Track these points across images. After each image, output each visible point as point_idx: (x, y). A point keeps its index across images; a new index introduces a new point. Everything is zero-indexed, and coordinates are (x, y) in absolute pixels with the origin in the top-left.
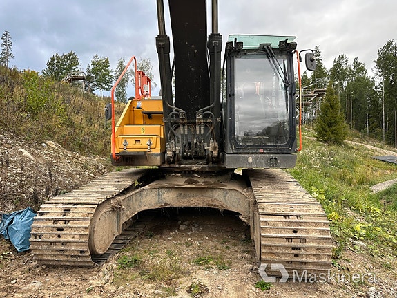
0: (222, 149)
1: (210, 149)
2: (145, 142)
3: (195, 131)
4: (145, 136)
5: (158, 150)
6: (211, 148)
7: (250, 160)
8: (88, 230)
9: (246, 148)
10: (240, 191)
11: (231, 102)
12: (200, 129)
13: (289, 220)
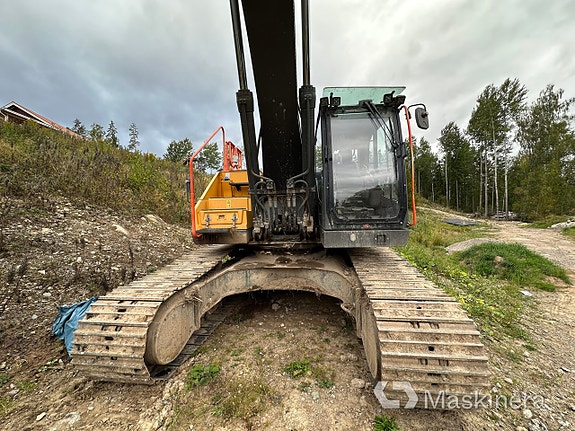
0: (318, 222)
1: (304, 224)
2: (229, 217)
3: (286, 203)
4: (229, 211)
5: (244, 226)
6: (305, 222)
7: (353, 238)
8: (145, 340)
9: (349, 223)
10: (341, 274)
11: (328, 168)
12: (291, 200)
13: (419, 330)
